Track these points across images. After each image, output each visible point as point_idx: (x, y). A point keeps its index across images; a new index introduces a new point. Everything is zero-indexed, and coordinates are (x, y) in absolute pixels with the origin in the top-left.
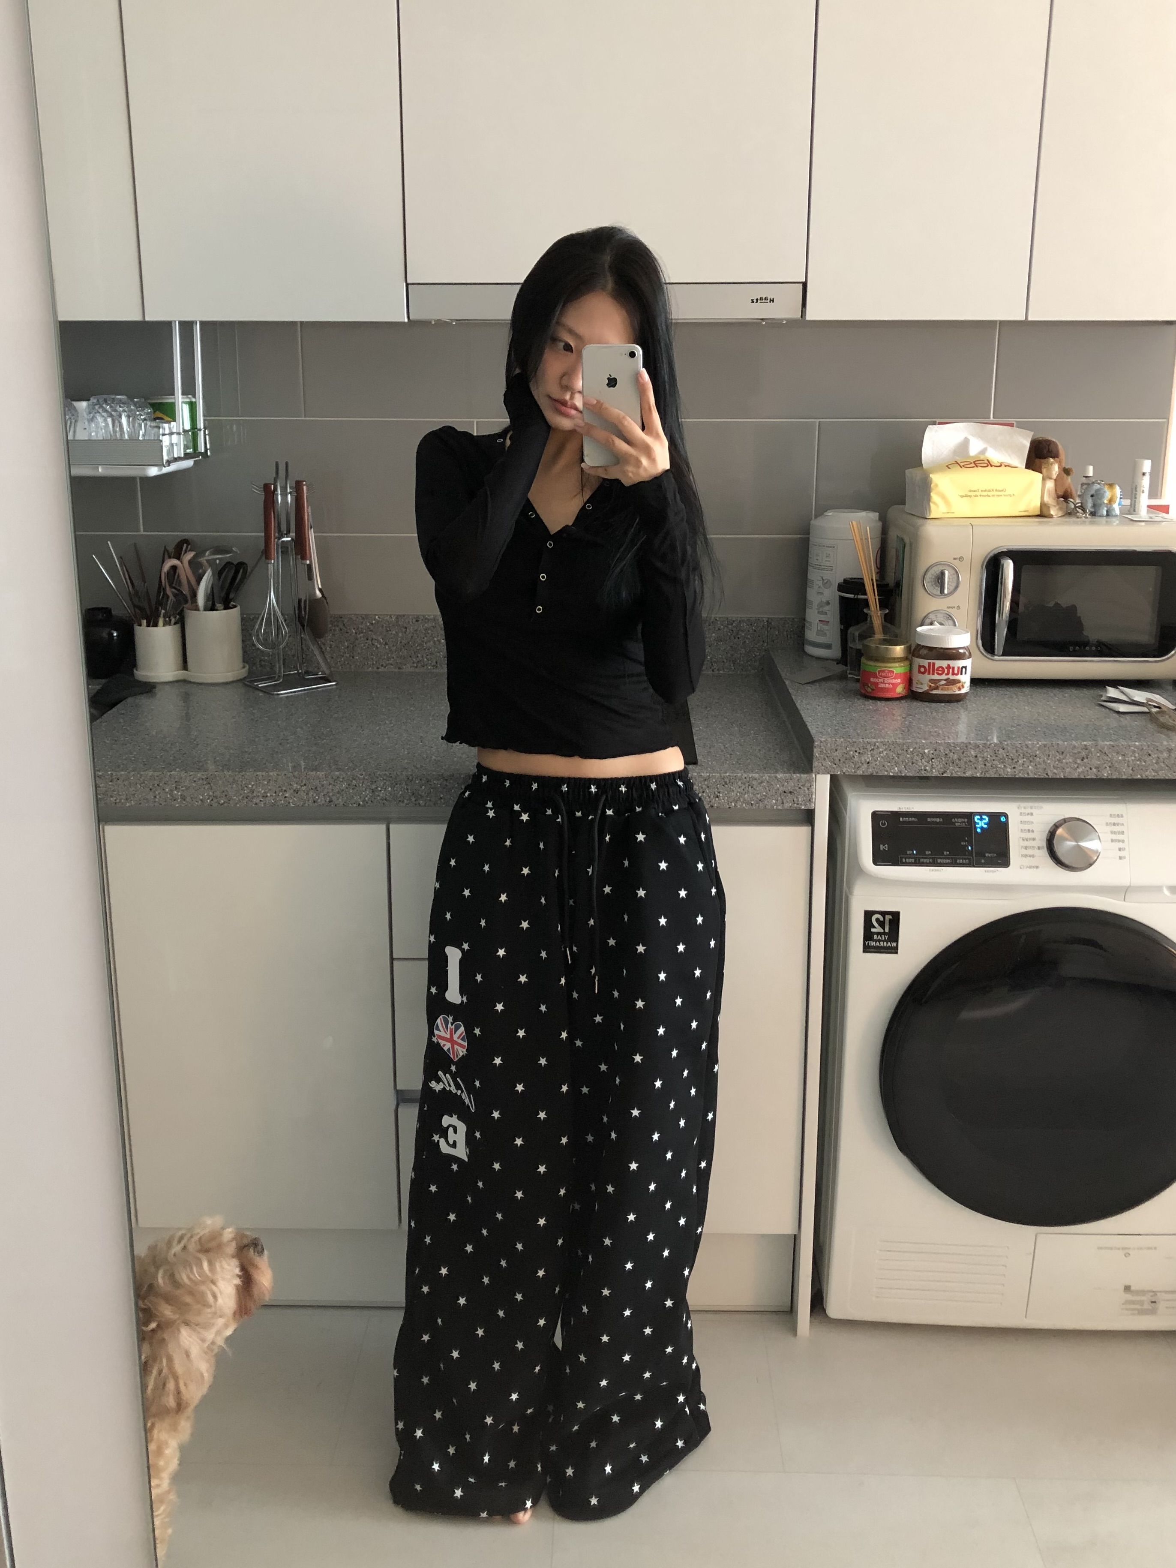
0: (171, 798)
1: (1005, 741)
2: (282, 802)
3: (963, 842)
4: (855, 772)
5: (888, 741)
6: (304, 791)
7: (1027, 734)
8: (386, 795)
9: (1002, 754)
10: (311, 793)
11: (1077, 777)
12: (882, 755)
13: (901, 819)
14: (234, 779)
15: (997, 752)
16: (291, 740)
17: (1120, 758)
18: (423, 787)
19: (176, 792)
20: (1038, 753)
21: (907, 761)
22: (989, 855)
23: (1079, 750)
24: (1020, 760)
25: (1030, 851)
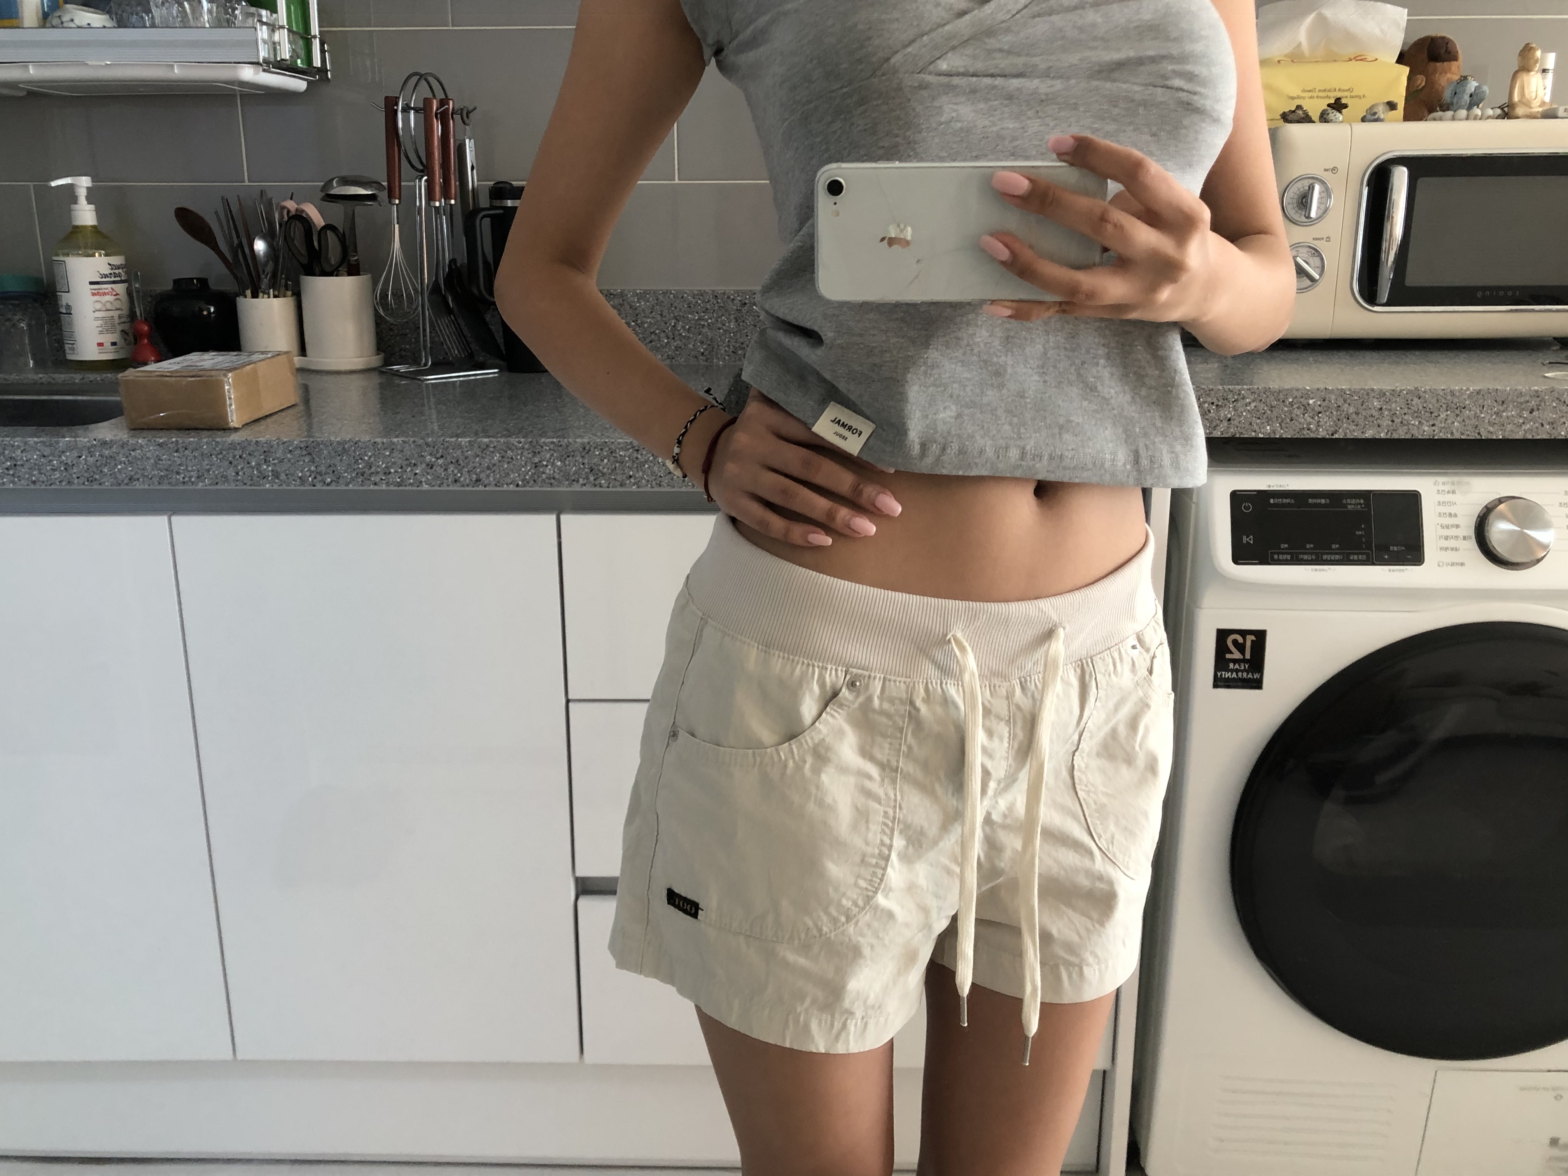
0: (259, 474)
2: (412, 481)
3: (1359, 531)
5: (1258, 388)
6: (442, 467)
8: (554, 472)
9: (1417, 404)
10: (451, 468)
11: (1521, 437)
12: (1248, 408)
13: (1272, 501)
14: (344, 448)
15: (1409, 402)
18: (606, 461)
19: (265, 467)
20: (1467, 402)
21: (1283, 416)
22: (1395, 549)
23: (1527, 398)
24: (1442, 413)
25: (1452, 543)
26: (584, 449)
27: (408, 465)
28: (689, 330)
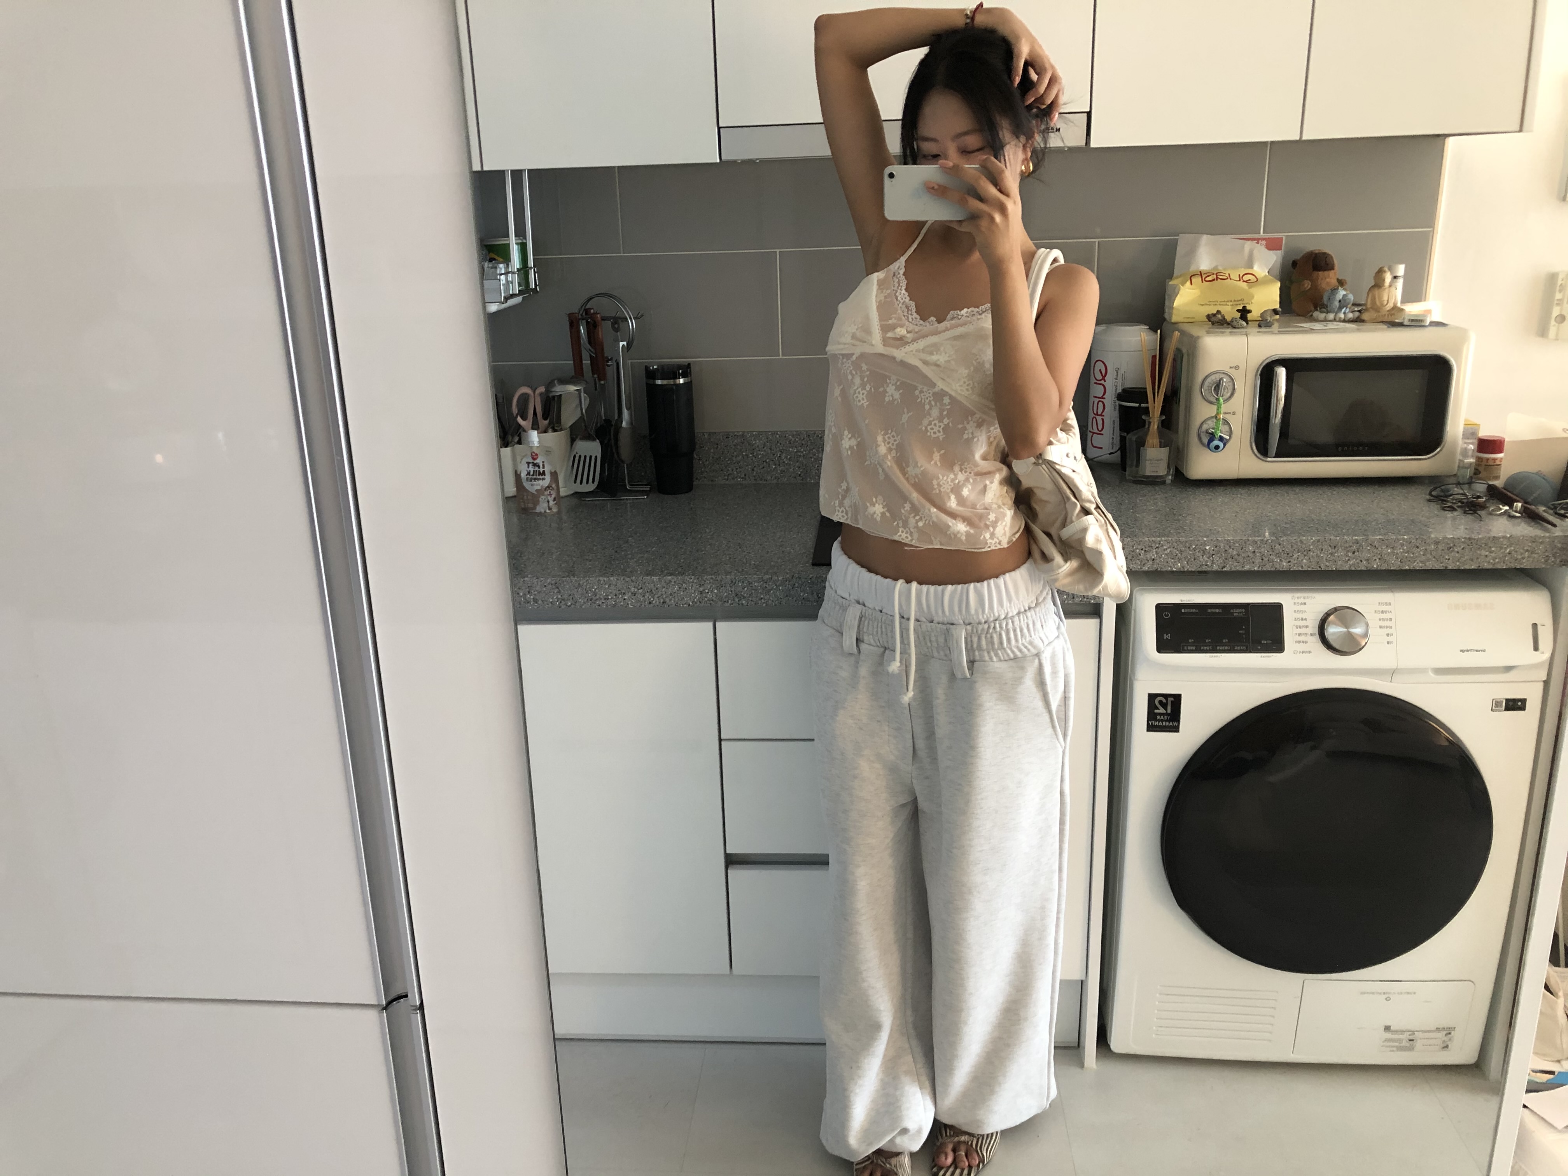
0: (524, 601)
1: (1280, 537)
2: (622, 603)
3: (1241, 630)
4: (1141, 568)
5: (1172, 540)
6: (641, 595)
7: (1300, 530)
8: (713, 596)
9: (1278, 549)
10: (647, 595)
11: (1348, 569)
12: (1166, 552)
13: (1183, 611)
14: (579, 584)
15: (1273, 547)
16: (624, 548)
17: (1389, 551)
18: (746, 589)
19: (528, 596)
20: (1311, 547)
21: (1189, 557)
22: (1265, 642)
23: (1351, 544)
24: (1295, 554)
25: (1302, 638)
26: (732, 582)
27: (619, 594)
28: (790, 459)
